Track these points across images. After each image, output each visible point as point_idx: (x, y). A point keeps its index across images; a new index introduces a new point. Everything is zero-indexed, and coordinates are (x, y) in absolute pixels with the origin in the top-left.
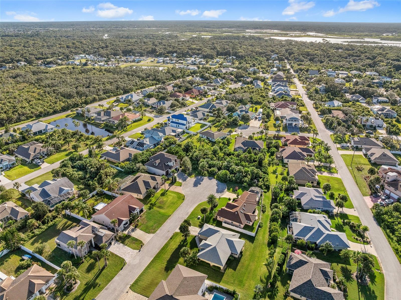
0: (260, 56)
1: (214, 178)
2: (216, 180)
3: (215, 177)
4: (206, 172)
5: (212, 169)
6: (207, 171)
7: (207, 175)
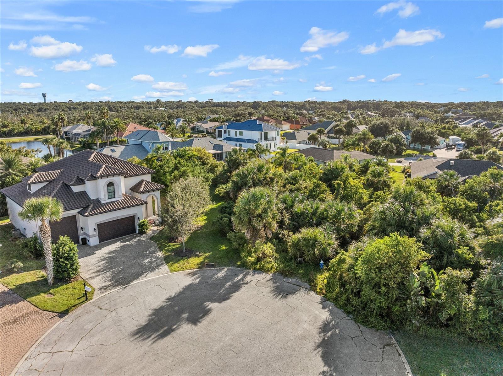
0: (419, 108)
1: (313, 287)
2: (326, 299)
3: (321, 279)
4: (268, 248)
5: (306, 232)
6: (278, 240)
7: (274, 264)
